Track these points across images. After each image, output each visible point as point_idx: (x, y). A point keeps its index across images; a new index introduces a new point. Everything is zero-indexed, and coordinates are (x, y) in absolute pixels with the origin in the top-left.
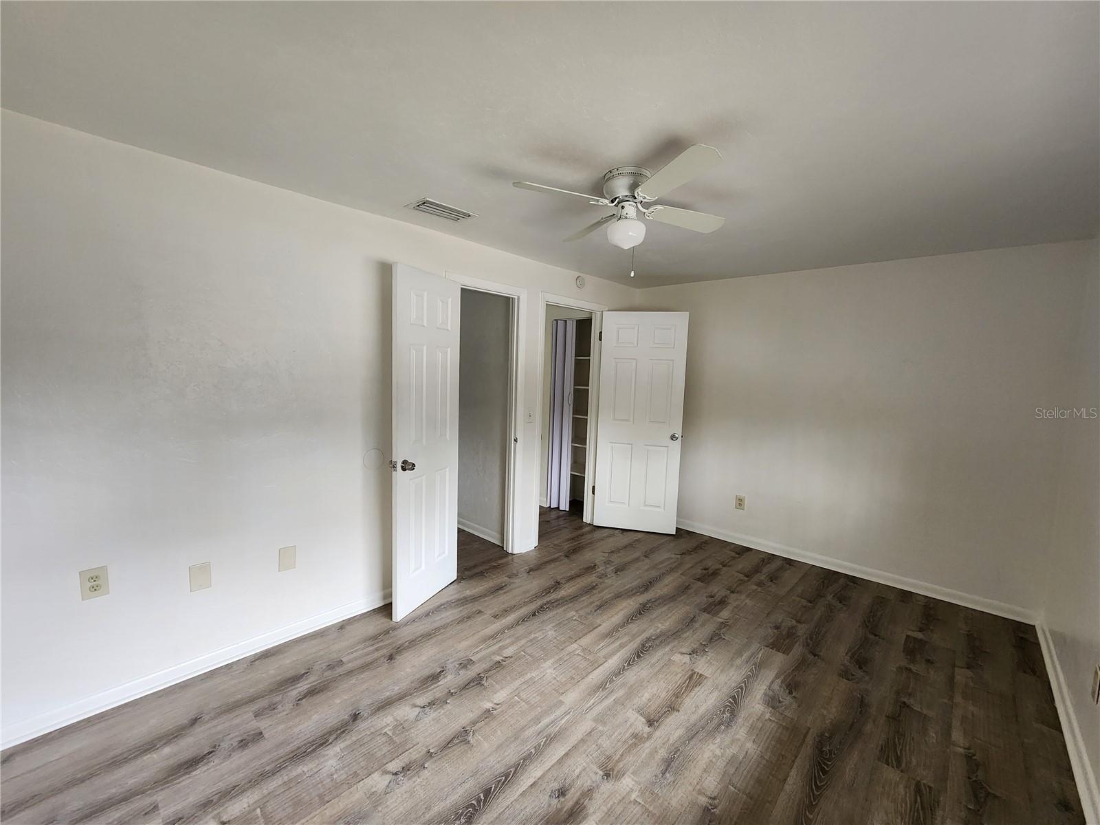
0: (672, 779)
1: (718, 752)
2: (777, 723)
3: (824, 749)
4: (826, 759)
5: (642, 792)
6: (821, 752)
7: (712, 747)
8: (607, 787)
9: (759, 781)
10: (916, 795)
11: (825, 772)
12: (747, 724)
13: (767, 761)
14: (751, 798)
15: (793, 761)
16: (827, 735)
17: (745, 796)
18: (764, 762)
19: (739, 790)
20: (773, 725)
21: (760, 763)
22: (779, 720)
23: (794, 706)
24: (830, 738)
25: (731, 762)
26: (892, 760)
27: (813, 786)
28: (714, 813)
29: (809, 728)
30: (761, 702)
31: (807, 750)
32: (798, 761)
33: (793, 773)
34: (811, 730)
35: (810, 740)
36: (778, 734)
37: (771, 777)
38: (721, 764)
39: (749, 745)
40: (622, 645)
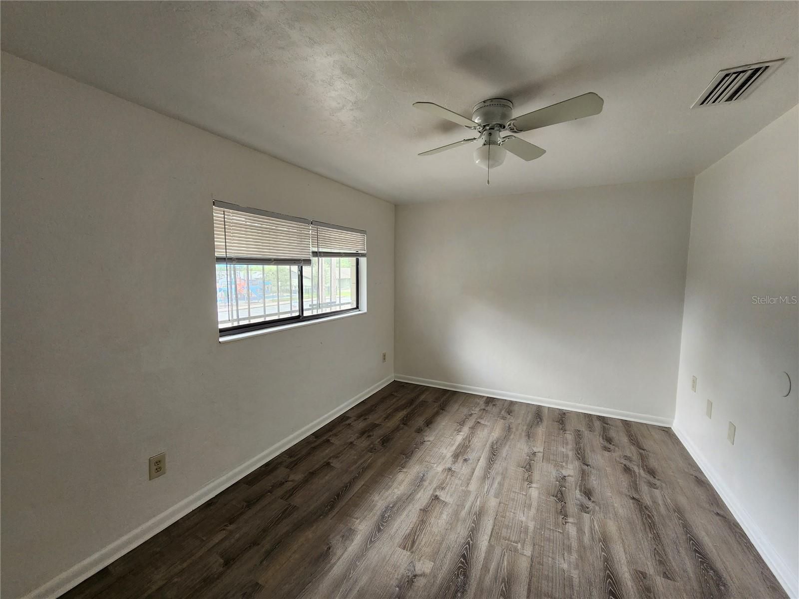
0: (420, 475)
1: (396, 490)
2: (353, 518)
4: (333, 502)
5: (432, 467)
6: (333, 505)
7: (399, 492)
8: (448, 466)
9: (376, 483)
12: (374, 512)
16: (322, 517)
20: (356, 516)
22: (350, 521)
23: (332, 536)
25: (389, 487)
30: (359, 531)
38: (395, 485)
40: (486, 568)
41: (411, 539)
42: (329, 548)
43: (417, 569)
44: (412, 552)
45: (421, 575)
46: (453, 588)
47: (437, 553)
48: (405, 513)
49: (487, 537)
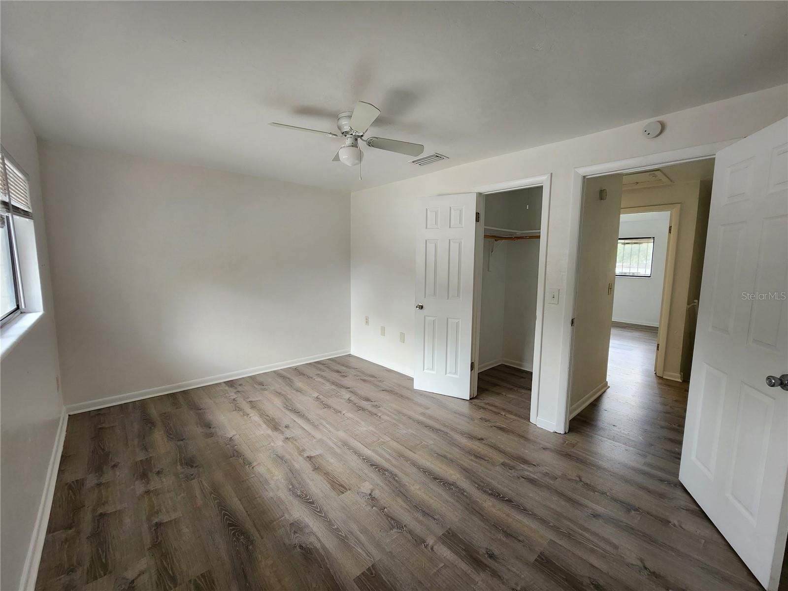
0: (272, 456)
1: (275, 478)
2: (278, 519)
3: (242, 537)
4: (236, 532)
5: (272, 447)
6: (243, 534)
7: (280, 477)
8: (282, 437)
9: (248, 488)
10: (173, 574)
11: (230, 525)
12: (286, 500)
13: (256, 498)
14: (243, 481)
15: (247, 512)
16: (251, 547)
17: (245, 479)
18: (257, 496)
19: (250, 478)
20: (278, 516)
21: (257, 494)
22: (280, 522)
23: (287, 542)
24: (247, 547)
25: (267, 482)
26: (201, 582)
27: (227, 513)
28: (247, 465)
29: (262, 539)
30: (300, 518)
31: (249, 525)
32: (245, 514)
33: (241, 507)
34: (260, 538)
35: (253, 531)
36: (269, 514)
37: (246, 495)
38: (268, 476)
39: (271, 494)
40: (386, 460)
41: (337, 486)
42: (301, 547)
43: (365, 491)
44: (350, 490)
45: (372, 491)
46: (391, 480)
47: (360, 476)
48: (308, 481)
49: (366, 449)
